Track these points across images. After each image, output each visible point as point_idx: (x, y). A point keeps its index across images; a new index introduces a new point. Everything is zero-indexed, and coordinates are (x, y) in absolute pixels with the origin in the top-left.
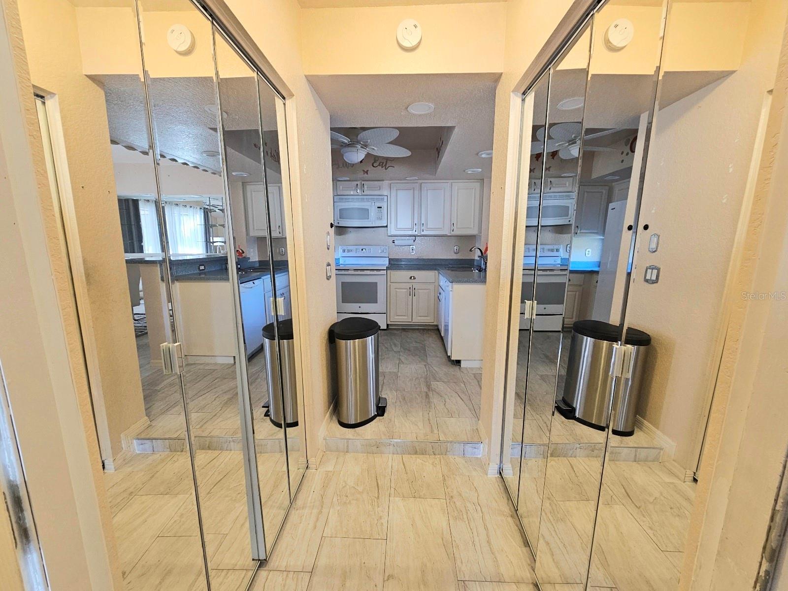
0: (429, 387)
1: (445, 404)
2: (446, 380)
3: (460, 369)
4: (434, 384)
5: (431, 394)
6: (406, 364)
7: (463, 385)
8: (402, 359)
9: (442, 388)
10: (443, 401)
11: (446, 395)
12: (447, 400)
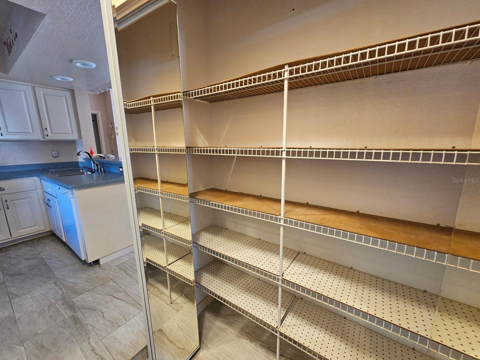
0: (72, 307)
1: (103, 317)
2: (90, 288)
3: (100, 268)
4: (77, 300)
5: (80, 315)
6: (23, 294)
7: (112, 283)
8: (14, 290)
9: (90, 299)
10: (100, 313)
11: (100, 304)
12: (105, 310)
